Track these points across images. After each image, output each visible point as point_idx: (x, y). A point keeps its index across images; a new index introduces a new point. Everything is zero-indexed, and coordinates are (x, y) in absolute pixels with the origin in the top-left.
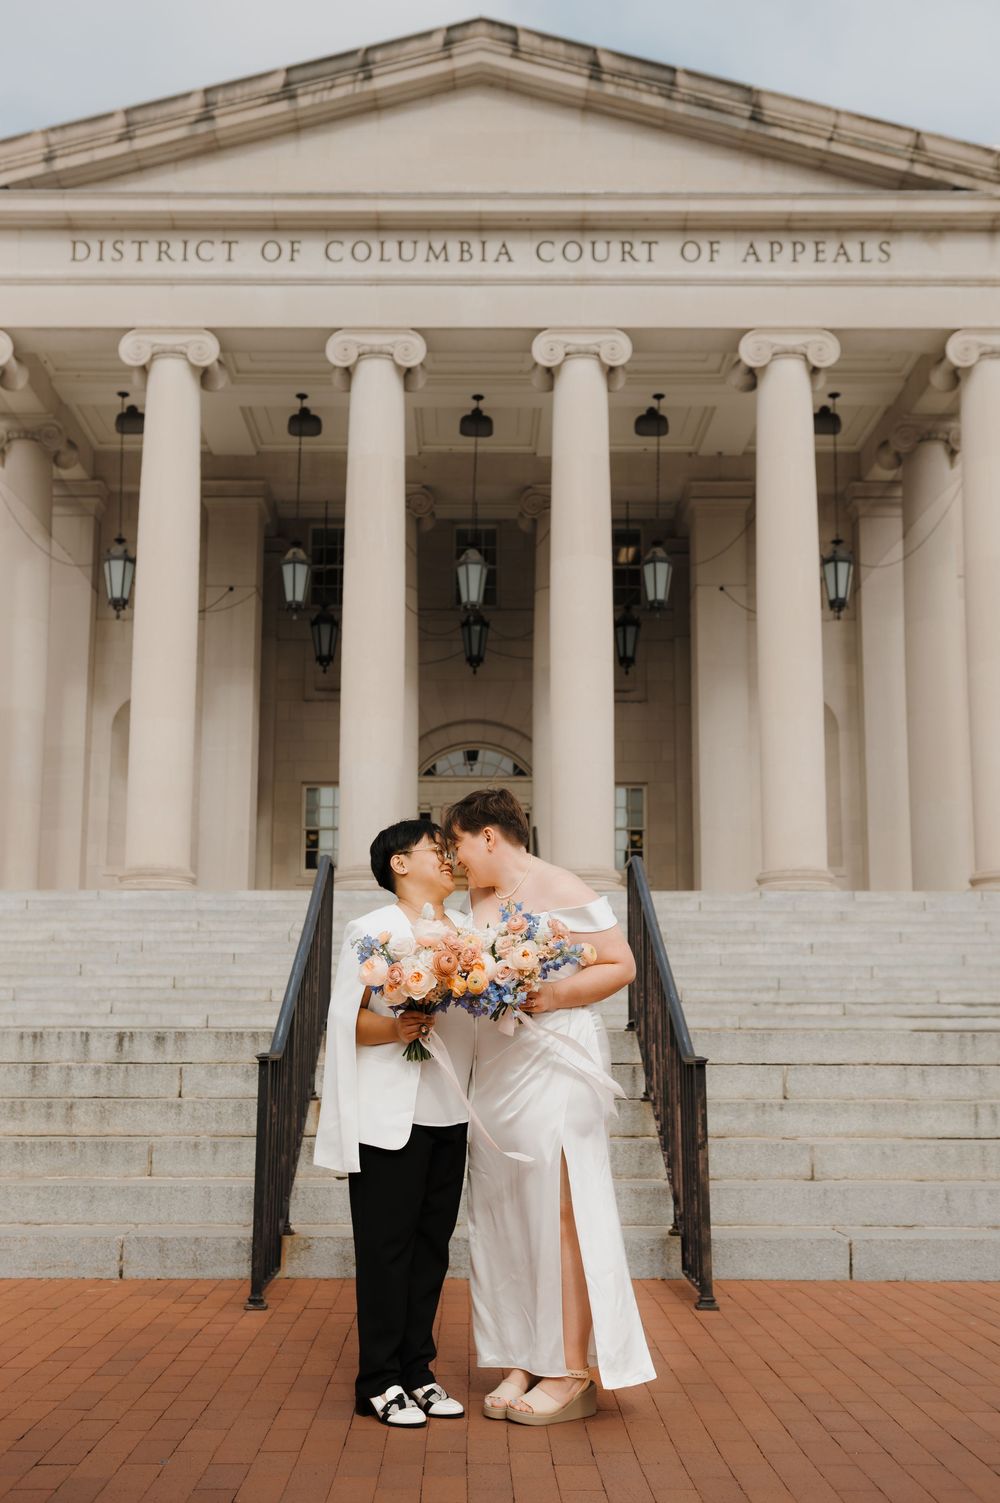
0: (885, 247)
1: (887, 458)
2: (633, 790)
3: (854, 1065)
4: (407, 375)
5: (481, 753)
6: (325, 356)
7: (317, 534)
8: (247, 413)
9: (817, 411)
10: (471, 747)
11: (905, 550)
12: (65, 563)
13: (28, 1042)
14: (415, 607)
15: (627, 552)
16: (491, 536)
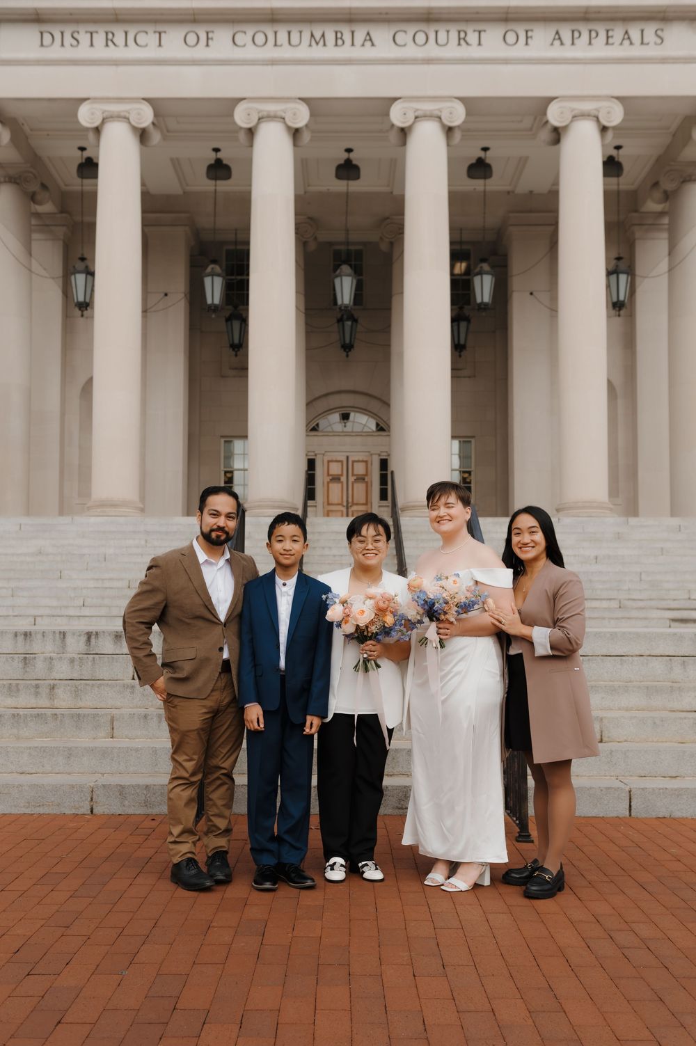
0: (659, 32)
1: (657, 194)
2: (464, 442)
3: (632, 656)
4: (296, 133)
5: (352, 415)
6: (234, 119)
7: (229, 253)
8: (176, 163)
9: (605, 159)
10: (345, 411)
11: (670, 264)
12: (42, 276)
13: (21, 638)
14: (302, 308)
15: (461, 266)
16: (359, 254)
